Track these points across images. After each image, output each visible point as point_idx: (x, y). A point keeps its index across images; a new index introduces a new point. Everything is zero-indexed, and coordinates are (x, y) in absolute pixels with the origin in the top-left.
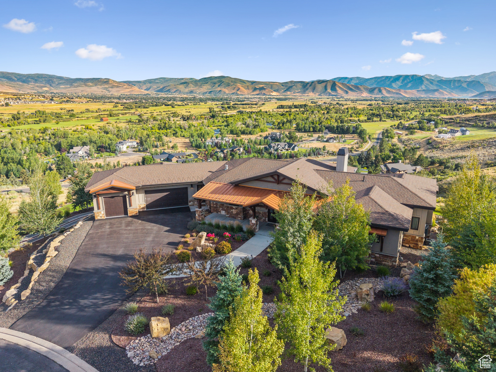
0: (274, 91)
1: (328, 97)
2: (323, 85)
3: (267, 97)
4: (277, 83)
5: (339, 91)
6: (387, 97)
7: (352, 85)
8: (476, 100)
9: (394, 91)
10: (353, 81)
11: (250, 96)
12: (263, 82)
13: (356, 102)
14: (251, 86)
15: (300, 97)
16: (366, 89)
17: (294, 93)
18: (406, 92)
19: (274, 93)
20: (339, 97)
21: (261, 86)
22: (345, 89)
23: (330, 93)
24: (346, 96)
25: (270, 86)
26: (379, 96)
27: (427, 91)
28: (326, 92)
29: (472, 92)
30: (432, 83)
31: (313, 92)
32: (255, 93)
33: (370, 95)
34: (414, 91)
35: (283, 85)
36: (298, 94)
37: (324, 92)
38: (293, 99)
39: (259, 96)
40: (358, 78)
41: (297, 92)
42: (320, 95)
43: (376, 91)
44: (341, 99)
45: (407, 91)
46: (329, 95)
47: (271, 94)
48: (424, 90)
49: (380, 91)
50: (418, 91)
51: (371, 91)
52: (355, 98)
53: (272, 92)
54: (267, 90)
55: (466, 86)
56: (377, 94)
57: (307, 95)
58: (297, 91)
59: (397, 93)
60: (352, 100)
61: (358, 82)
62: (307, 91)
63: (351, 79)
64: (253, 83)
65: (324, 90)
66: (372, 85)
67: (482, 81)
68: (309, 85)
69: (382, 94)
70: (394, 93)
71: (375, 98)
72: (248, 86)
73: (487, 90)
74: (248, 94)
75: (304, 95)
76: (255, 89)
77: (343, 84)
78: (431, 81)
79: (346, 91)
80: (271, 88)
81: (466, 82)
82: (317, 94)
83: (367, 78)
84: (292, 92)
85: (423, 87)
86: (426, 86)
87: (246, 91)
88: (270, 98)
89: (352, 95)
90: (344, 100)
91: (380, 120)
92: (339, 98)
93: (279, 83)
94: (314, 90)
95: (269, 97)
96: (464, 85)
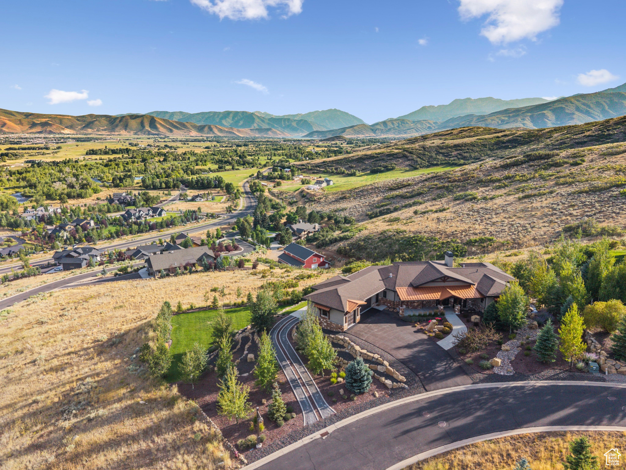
0: (67, 127)
1: (148, 137)
2: (139, 120)
3: (57, 136)
4: (68, 116)
5: (161, 129)
6: (220, 137)
7: (176, 122)
8: (309, 141)
9: (226, 130)
10: (175, 116)
11: (27, 136)
12: (45, 115)
13: (188, 144)
14: (26, 120)
15: (109, 137)
16: (195, 127)
17: (97, 131)
18: (239, 131)
19: (67, 131)
20: (162, 136)
21: (44, 120)
22: (168, 126)
23: (149, 132)
24: (172, 136)
25: (58, 121)
26: (211, 135)
27: (260, 130)
28: (144, 130)
29: (303, 132)
30: (263, 121)
31: (126, 129)
32: (34, 130)
33: (200, 134)
34: (247, 130)
35: (78, 120)
36: (104, 132)
37: (141, 130)
38: (101, 139)
39: (42, 135)
40: (181, 112)
41: (102, 130)
42: (135, 134)
43: (206, 129)
44: (166, 140)
45: (240, 129)
46: (149, 134)
47: (62, 131)
48: (257, 129)
49: (210, 129)
50: (251, 130)
51: (200, 129)
52: (183, 138)
53: (63, 129)
54: (54, 127)
55: (296, 126)
56: (208, 133)
57: (117, 133)
58: (101, 128)
59: (230, 132)
60: (181, 141)
61: (181, 117)
62: (117, 129)
63: (173, 114)
64: (27, 115)
65: (141, 128)
66: (199, 121)
67: (310, 120)
68: (118, 120)
69: (214, 133)
70: (227, 132)
71: (207, 137)
72: (20, 120)
73: (315, 130)
74: (23, 132)
75: (113, 133)
76: (34, 125)
77: (164, 120)
78: (262, 119)
79: (170, 129)
80: (61, 123)
81: (295, 120)
82: (132, 132)
83: (192, 113)
84: (95, 130)
85: (255, 126)
86: (258, 125)
87: (18, 128)
88: (63, 138)
89: (179, 135)
90: (170, 140)
91: (233, 169)
92: (164, 138)
93: (72, 117)
94: (126, 127)
95: (61, 136)
96: (294, 124)
